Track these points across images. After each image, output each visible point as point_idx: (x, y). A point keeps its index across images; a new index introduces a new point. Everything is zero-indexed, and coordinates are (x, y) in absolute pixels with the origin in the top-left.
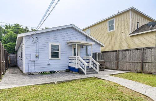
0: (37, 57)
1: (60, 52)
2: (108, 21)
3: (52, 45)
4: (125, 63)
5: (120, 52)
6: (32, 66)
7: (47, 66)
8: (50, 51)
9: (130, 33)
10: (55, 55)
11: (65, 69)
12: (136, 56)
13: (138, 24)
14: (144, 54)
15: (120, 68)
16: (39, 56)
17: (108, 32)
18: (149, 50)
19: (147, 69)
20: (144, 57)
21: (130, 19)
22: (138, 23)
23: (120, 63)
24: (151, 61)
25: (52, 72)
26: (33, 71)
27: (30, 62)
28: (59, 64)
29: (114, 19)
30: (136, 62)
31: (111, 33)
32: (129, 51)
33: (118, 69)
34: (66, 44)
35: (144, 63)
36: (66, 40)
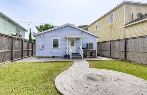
0: (43, 47)
1: (59, 43)
2: (109, 15)
3: (54, 39)
4: (115, 52)
5: (112, 42)
6: (40, 52)
7: (50, 53)
8: (52, 43)
9: (124, 24)
10: (56, 45)
11: (63, 55)
12: (122, 46)
13: (132, 16)
14: (127, 44)
15: (112, 56)
16: (45, 46)
17: (109, 24)
18: (130, 40)
19: (129, 57)
20: (127, 47)
21: (124, 12)
22: (133, 14)
23: (112, 52)
24: (132, 50)
25: (53, 57)
26: (41, 56)
27: (39, 50)
28: (59, 52)
29: (113, 12)
30: (121, 51)
31: (111, 25)
32: (118, 41)
33: (110, 57)
34: (64, 37)
35: (127, 52)
36: (64, 35)
